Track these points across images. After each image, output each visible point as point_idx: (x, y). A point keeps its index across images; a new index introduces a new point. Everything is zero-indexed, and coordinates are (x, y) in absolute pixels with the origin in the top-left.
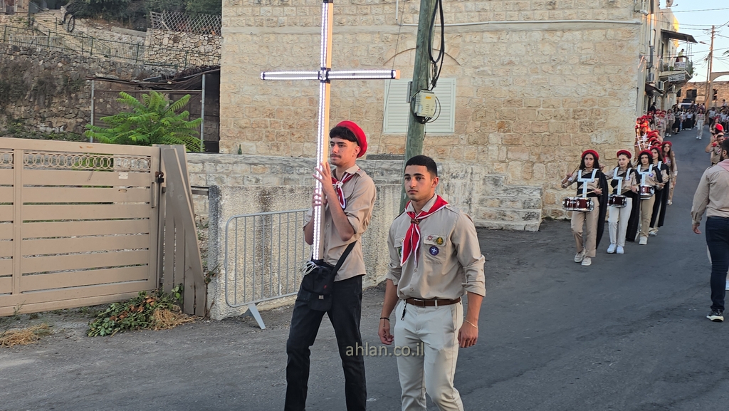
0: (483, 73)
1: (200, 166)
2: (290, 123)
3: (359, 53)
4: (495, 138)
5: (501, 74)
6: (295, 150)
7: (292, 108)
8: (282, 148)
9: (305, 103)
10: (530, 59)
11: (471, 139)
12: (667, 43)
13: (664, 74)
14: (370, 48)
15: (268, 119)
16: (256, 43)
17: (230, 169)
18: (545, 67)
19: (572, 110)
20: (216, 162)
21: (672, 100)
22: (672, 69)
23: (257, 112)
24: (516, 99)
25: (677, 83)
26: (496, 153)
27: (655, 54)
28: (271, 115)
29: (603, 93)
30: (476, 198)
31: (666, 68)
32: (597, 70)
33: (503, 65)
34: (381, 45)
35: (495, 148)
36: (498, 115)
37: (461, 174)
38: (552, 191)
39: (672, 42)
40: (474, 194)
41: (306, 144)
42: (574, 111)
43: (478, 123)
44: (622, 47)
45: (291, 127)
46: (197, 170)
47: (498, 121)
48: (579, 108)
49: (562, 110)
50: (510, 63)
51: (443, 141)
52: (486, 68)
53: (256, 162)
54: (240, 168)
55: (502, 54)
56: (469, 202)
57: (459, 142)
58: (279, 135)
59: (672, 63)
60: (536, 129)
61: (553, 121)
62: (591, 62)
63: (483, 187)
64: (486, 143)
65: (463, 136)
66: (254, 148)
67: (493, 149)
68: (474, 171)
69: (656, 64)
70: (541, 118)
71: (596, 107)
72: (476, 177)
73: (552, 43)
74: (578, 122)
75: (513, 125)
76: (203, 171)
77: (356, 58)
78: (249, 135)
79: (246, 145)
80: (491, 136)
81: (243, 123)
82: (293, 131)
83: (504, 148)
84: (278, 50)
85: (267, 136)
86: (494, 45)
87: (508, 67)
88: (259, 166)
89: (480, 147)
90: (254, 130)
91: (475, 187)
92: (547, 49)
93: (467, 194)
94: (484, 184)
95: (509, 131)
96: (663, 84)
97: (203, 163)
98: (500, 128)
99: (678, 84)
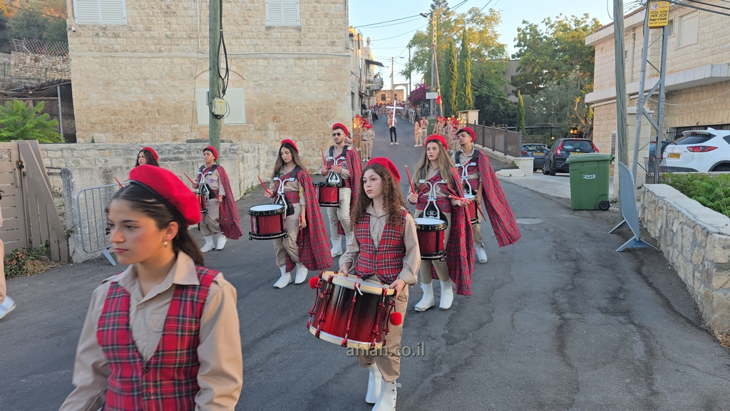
0: (260, 85)
1: (60, 153)
2: (130, 119)
3: (176, 71)
4: (271, 126)
5: (272, 86)
6: (135, 138)
7: (130, 109)
8: (125, 137)
9: (140, 106)
10: (288, 76)
11: (257, 127)
12: (369, 66)
13: (368, 85)
14: (183, 68)
15: (113, 117)
16: (97, 63)
17: (84, 154)
18: (298, 82)
19: (315, 108)
20: (72, 150)
21: (374, 101)
22: (372, 83)
23: (103, 112)
24: (283, 101)
25: (375, 90)
26: (273, 136)
27: (362, 73)
28: (115, 114)
29: (332, 98)
30: (263, 164)
31: (369, 82)
32: (328, 84)
33: (272, 80)
34: (191, 66)
35: (272, 132)
36: (272, 112)
37: (251, 150)
38: (308, 158)
39: (371, 66)
40: (261, 162)
41: (143, 134)
42: (317, 109)
43: (260, 117)
44: (341, 69)
45: (130, 122)
46: (57, 156)
47: (272, 116)
48: (320, 107)
49: (310, 108)
50: (277, 79)
51: (239, 129)
52: (262, 82)
53: (104, 148)
54: (92, 153)
55: (271, 73)
56: (258, 167)
57: (249, 129)
58: (122, 128)
59: (372, 79)
60: (296, 120)
61: (305, 115)
62: (324, 79)
63: (266, 157)
64: (266, 129)
65: (251, 125)
66: (104, 137)
67: (271, 133)
68: (260, 148)
69: (364, 79)
70: (298, 113)
71: (330, 106)
72: (261, 151)
73: (301, 67)
74: (320, 115)
75: (282, 118)
76: (62, 157)
77: (174, 74)
78: (99, 128)
79: (97, 136)
80: (269, 125)
81: (93, 120)
82: (133, 125)
83: (278, 133)
84: (115, 69)
85: (113, 129)
86: (266, 67)
87: (275, 82)
88: (106, 151)
89: (263, 132)
90: (102, 125)
91: (261, 158)
92: (298, 70)
93: (256, 162)
94: (267, 155)
95: (280, 122)
96: (368, 90)
97: (62, 150)
98: (274, 120)
99: (377, 91)
